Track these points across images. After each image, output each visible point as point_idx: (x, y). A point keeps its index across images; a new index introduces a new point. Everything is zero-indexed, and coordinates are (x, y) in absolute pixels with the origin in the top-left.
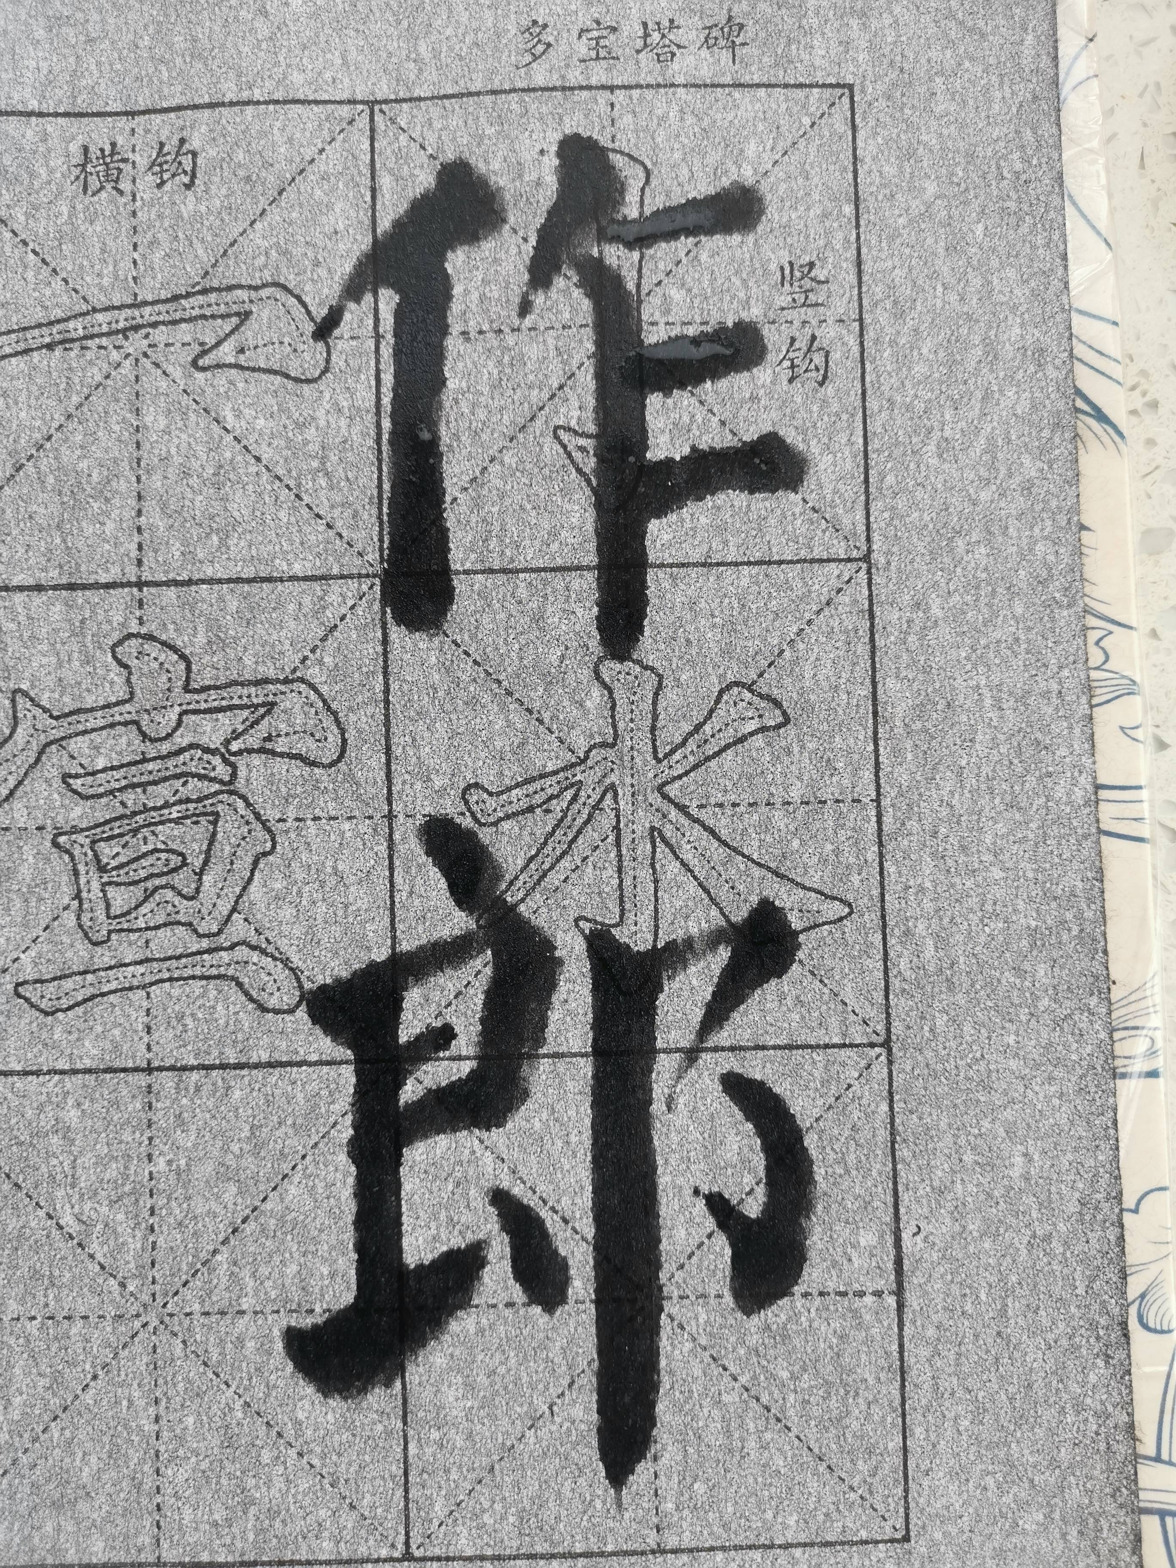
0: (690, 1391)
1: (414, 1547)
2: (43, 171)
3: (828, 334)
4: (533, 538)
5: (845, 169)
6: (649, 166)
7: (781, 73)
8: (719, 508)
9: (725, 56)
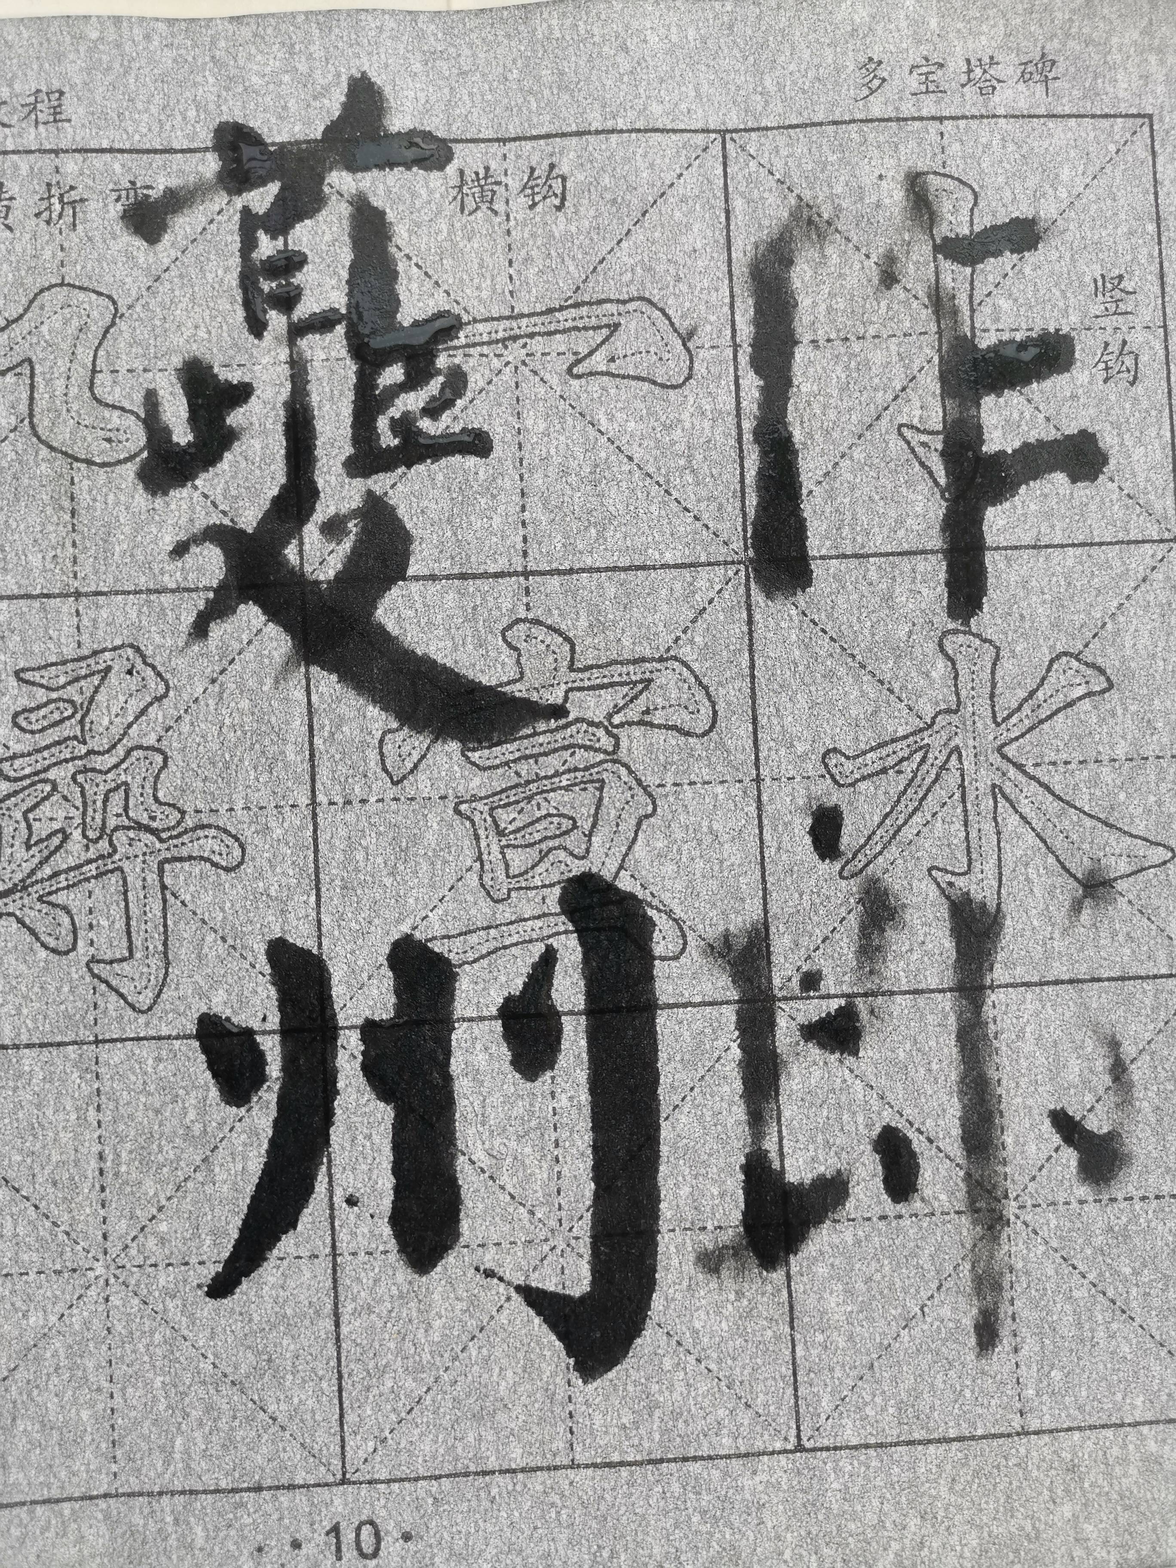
0: (1045, 1289)
1: (805, 1439)
2: (423, 191)
3: (1137, 338)
4: (881, 526)
5: (1147, 192)
6: (977, 189)
7: (1089, 105)
8: (1046, 496)
9: (1040, 89)
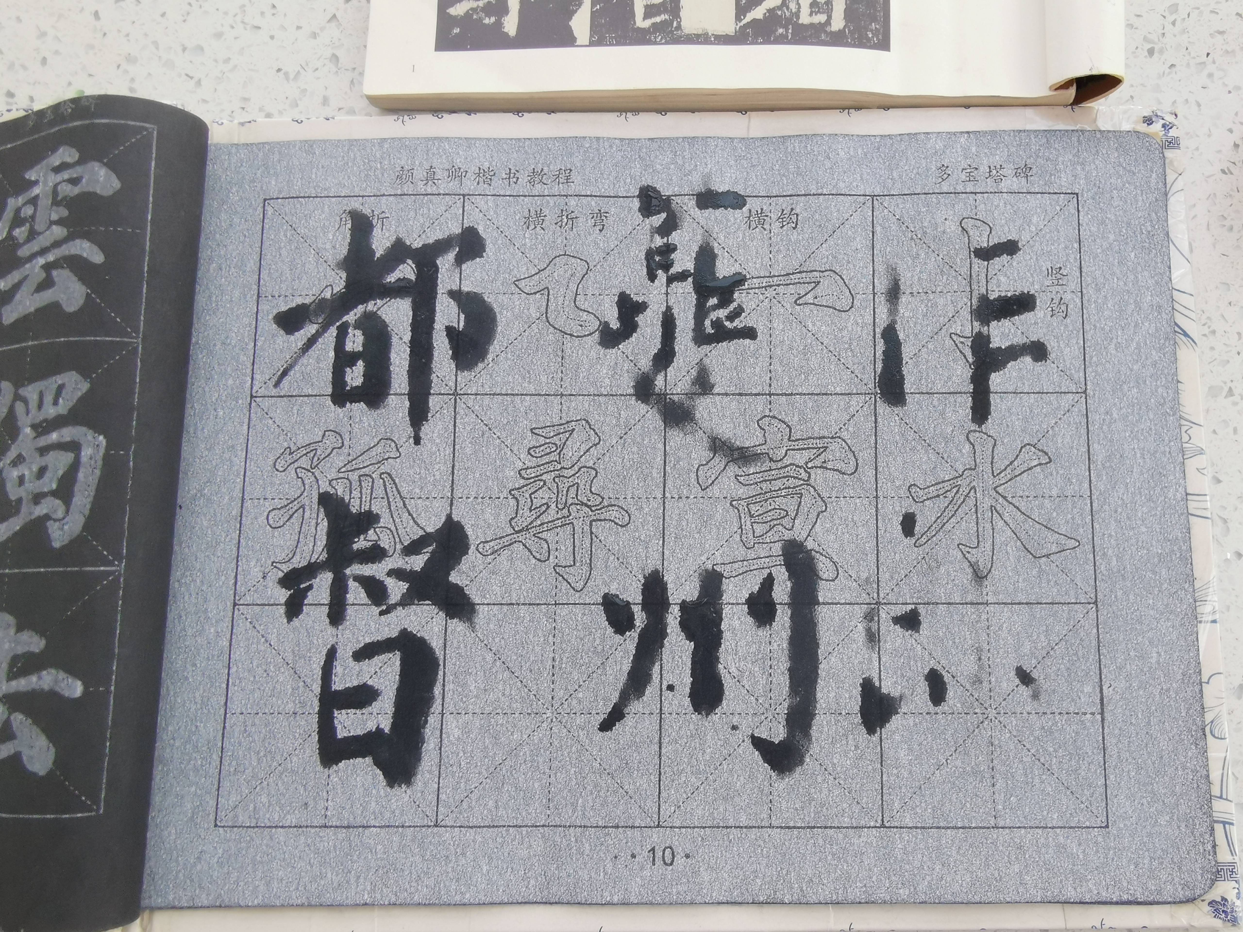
0: (1009, 756)
1: (885, 822)
2: (732, 219)
3: (1067, 297)
4: (940, 380)
5: (1075, 229)
6: (992, 226)
7: (1047, 188)
8: (1021, 369)
9: (1024, 180)
